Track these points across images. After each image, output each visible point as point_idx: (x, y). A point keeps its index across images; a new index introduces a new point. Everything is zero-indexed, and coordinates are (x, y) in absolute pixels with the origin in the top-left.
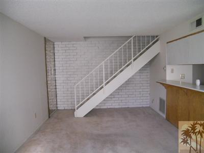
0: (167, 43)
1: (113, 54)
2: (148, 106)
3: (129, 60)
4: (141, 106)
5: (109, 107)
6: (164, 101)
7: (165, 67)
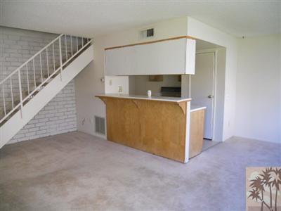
0: (106, 49)
1: (33, 57)
2: (75, 129)
3: (57, 68)
4: (66, 131)
5: (20, 140)
6: (102, 120)
7: (104, 78)
